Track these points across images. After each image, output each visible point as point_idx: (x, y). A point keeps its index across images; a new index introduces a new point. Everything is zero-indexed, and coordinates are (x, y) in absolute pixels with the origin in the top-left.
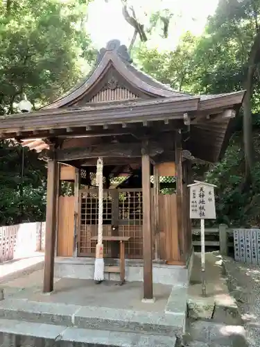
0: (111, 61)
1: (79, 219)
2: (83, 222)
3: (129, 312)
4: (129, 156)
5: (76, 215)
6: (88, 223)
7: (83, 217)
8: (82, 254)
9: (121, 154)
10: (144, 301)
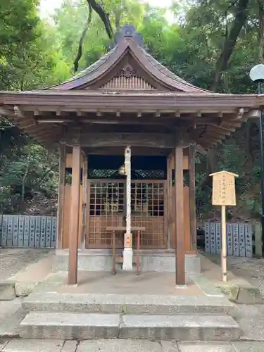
0: (128, 47)
1: (88, 209)
2: (92, 213)
3: (174, 297)
4: (162, 146)
5: (84, 205)
6: (98, 213)
7: (92, 207)
8: (90, 246)
9: (153, 144)
10: (178, 287)
